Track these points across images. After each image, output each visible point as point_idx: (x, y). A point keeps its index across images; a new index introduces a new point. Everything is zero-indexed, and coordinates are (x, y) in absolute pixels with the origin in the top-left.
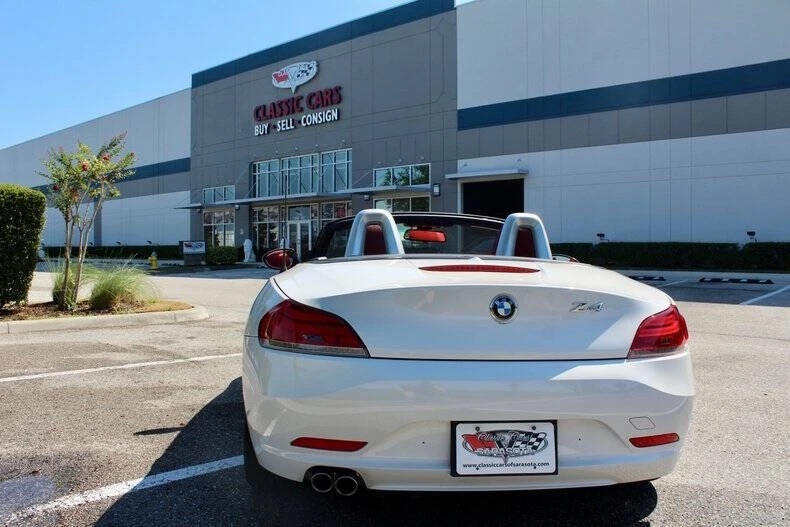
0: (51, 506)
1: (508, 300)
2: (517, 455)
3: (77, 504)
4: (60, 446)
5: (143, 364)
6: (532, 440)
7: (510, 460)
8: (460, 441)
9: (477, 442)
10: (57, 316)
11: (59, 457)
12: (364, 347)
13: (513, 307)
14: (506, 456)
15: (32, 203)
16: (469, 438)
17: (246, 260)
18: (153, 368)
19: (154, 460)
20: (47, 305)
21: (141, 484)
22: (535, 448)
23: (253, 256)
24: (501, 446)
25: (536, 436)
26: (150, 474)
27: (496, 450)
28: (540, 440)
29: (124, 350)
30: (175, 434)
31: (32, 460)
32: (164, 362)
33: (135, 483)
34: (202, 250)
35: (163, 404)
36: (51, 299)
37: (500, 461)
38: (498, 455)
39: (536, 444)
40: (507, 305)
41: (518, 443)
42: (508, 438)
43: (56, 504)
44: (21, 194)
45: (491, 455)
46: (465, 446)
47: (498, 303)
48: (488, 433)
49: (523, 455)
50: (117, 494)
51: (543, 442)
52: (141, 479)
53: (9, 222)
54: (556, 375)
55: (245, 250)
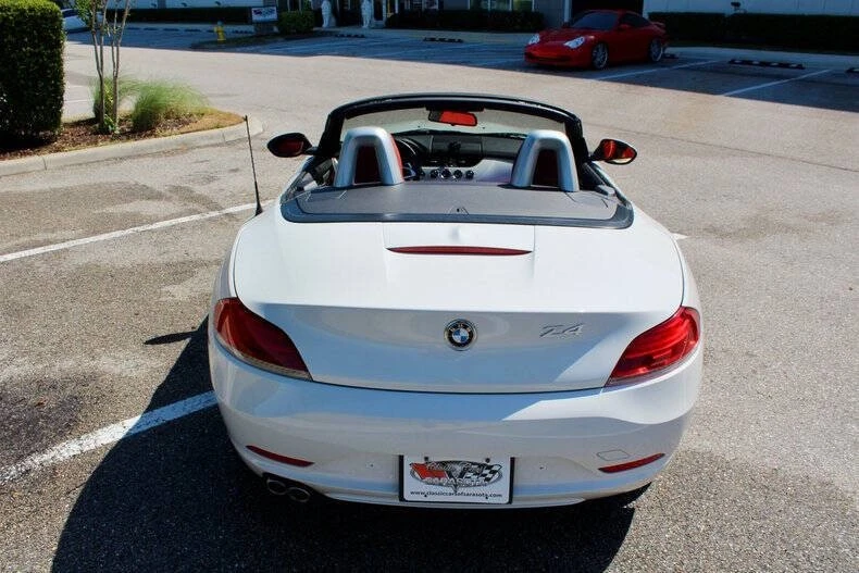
0: (47, 457)
1: (465, 327)
2: (468, 486)
3: (72, 454)
4: (68, 364)
5: (174, 222)
6: (485, 470)
7: (460, 490)
8: (407, 469)
9: (425, 471)
10: (96, 143)
11: (68, 380)
12: (307, 371)
13: (471, 334)
14: (456, 486)
15: (46, 19)
16: (416, 467)
17: (325, 25)
18: (182, 227)
19: (155, 387)
20: (89, 122)
21: (137, 425)
22: (488, 480)
23: (333, 20)
24: (451, 476)
25: (489, 467)
26: (150, 409)
27: (445, 480)
28: (494, 472)
29: (159, 196)
30: (183, 344)
31: (40, 383)
32: (195, 217)
33: (131, 423)
34: (274, 16)
35: (180, 292)
36: (91, 115)
37: (450, 490)
38: (448, 485)
39: (489, 476)
40: (464, 333)
41: (469, 475)
42: (459, 468)
43: (52, 454)
44: (31, 9)
45: (441, 485)
46: (412, 474)
47: (453, 330)
48: (438, 463)
49: (475, 486)
50: (110, 440)
51: (496, 476)
52: (138, 418)
53: (25, 45)
54: (506, 416)
55: (324, 13)
